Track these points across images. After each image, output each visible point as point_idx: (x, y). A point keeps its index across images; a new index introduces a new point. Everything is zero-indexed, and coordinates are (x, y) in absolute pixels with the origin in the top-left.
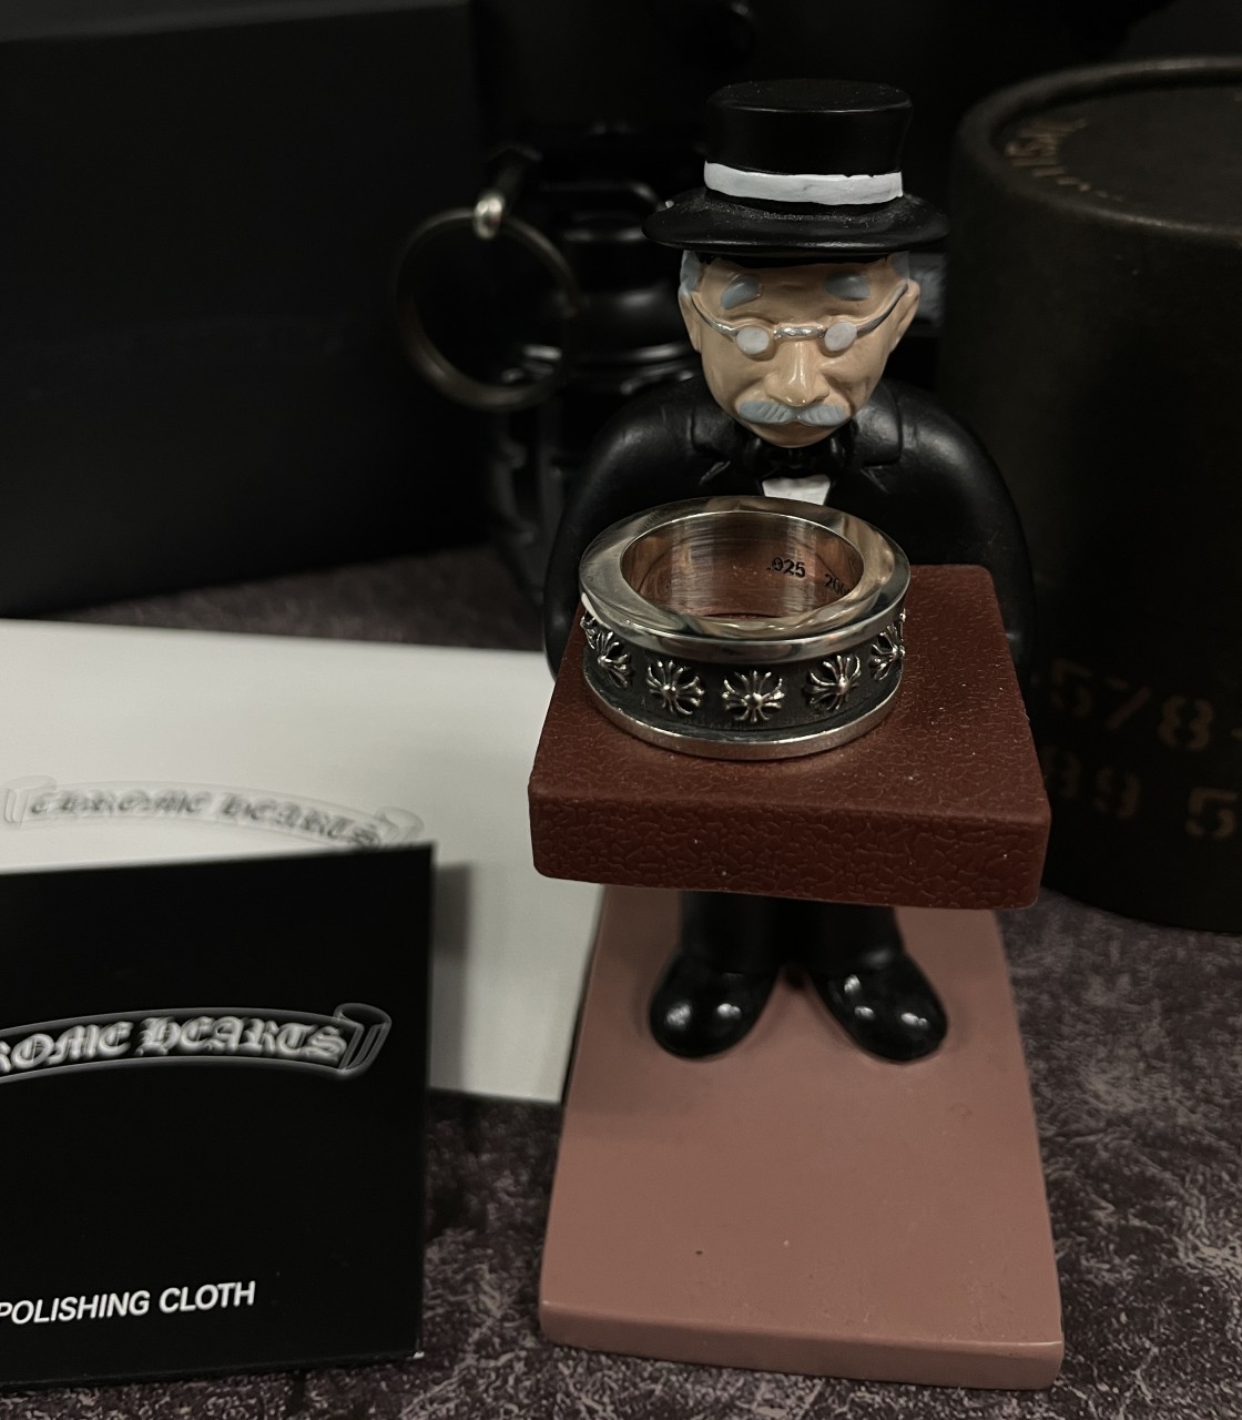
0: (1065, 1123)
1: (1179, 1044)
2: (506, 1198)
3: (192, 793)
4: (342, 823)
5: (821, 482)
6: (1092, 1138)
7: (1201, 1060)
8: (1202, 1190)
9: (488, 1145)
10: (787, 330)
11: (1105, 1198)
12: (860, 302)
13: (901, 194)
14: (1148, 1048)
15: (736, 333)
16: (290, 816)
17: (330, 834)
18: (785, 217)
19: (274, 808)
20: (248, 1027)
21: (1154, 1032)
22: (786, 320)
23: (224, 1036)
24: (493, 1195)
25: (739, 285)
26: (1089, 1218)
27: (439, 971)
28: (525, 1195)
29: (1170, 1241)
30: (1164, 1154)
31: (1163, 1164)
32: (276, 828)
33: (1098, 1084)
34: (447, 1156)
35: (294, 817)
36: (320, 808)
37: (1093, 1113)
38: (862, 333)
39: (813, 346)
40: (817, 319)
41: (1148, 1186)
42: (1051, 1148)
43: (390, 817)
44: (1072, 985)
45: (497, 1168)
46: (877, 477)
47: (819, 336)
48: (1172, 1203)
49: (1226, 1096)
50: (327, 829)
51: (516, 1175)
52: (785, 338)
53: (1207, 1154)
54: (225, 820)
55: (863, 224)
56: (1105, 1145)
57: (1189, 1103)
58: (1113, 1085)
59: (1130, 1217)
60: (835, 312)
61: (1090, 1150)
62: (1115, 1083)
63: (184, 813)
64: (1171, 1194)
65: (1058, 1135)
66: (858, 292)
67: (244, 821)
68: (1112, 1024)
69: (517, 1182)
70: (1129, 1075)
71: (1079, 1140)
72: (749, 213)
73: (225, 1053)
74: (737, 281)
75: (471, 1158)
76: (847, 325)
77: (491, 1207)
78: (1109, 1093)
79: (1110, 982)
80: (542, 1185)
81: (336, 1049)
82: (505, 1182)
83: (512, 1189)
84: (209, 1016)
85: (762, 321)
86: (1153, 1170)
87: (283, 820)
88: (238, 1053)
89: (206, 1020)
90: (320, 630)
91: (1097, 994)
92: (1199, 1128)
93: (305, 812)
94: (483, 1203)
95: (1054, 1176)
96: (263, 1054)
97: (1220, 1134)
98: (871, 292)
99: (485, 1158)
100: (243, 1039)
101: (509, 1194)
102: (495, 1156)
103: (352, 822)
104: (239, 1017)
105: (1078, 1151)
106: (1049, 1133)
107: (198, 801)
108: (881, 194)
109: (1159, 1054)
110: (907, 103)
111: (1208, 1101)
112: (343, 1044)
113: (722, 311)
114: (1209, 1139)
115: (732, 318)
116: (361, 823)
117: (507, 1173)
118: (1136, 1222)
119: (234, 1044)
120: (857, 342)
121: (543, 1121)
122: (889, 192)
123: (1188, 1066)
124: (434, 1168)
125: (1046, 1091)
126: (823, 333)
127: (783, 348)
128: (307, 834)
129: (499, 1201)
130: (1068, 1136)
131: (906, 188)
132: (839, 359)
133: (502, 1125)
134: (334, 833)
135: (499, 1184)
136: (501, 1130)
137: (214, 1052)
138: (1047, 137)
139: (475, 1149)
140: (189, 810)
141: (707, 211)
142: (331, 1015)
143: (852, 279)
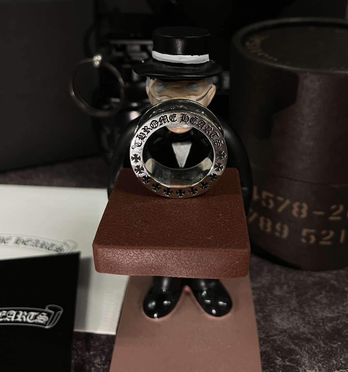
0: (267, 333)
1: (301, 306)
2: (97, 366)
3: (6, 237)
4: (53, 245)
5: (189, 143)
6: (275, 337)
7: (307, 311)
8: (307, 352)
9: (93, 349)
11: (278, 356)
12: (197, 92)
13: (208, 60)
14: (292, 308)
15: (161, 101)
16: (37, 244)
17: (48, 249)
18: (174, 67)
19: (32, 241)
20: (18, 313)
21: (294, 303)
23: (10, 317)
24: (93, 364)
25: (162, 86)
26: (274, 363)
27: (80, 292)
28: (104, 365)
29: (298, 369)
30: (296, 341)
31: (296, 344)
32: (32, 247)
33: (277, 320)
34: (80, 353)
35: (38, 244)
36: (46, 241)
37: (276, 329)
38: (198, 100)
40: (184, 96)
41: (291, 352)
42: (262, 341)
43: (67, 243)
44: (270, 289)
45: (95, 356)
48: (298, 357)
49: (314, 322)
50: (48, 247)
51: (101, 358)
53: (309, 340)
54: (16, 245)
55: (197, 70)
56: (279, 339)
57: (304, 325)
58: (282, 320)
59: (286, 362)
60: (189, 95)
61: (274, 341)
62: (282, 319)
63: (3, 244)
64: (298, 354)
65: (266, 337)
66: (196, 89)
67: (22, 245)
68: (282, 300)
69: (101, 361)
70: (286, 317)
71: (271, 338)
72: (164, 66)
73: (10, 322)
74: (161, 86)
75: (87, 353)
77: (93, 369)
78: (281, 322)
79: (281, 287)
80: (108, 361)
81: (45, 320)
82: (98, 361)
83: (100, 363)
84: (5, 310)
85: (168, 97)
86: (293, 346)
87: (34, 244)
88: (14, 322)
89: (5, 312)
90: (49, 184)
91: (277, 292)
92: (306, 332)
93: (41, 242)
94: (91, 368)
95: (264, 350)
96: (22, 322)
97: (312, 334)
98: (200, 89)
99: (92, 353)
100: (16, 317)
101: (98, 365)
102: (95, 352)
103: (55, 244)
104: (15, 310)
105: (271, 342)
106: (263, 336)
107: (8, 239)
108: (202, 61)
109: (295, 310)
110: (209, 35)
111: (309, 324)
112: (47, 318)
113: (157, 94)
114: (309, 336)
115: (160, 96)
116: (59, 245)
117: (98, 358)
118: (288, 363)
119: (13, 319)
121: (110, 340)
122: (204, 60)
123: (303, 313)
124: (76, 357)
125: (262, 323)
128: (41, 249)
129: (95, 367)
130: (268, 337)
133: (98, 342)
134: (50, 248)
135: (95, 361)
136: (97, 344)
137: (7, 322)
138: (257, 40)
139: (88, 350)
140: (5, 242)
141: (152, 65)
142: (45, 309)
143: (194, 85)
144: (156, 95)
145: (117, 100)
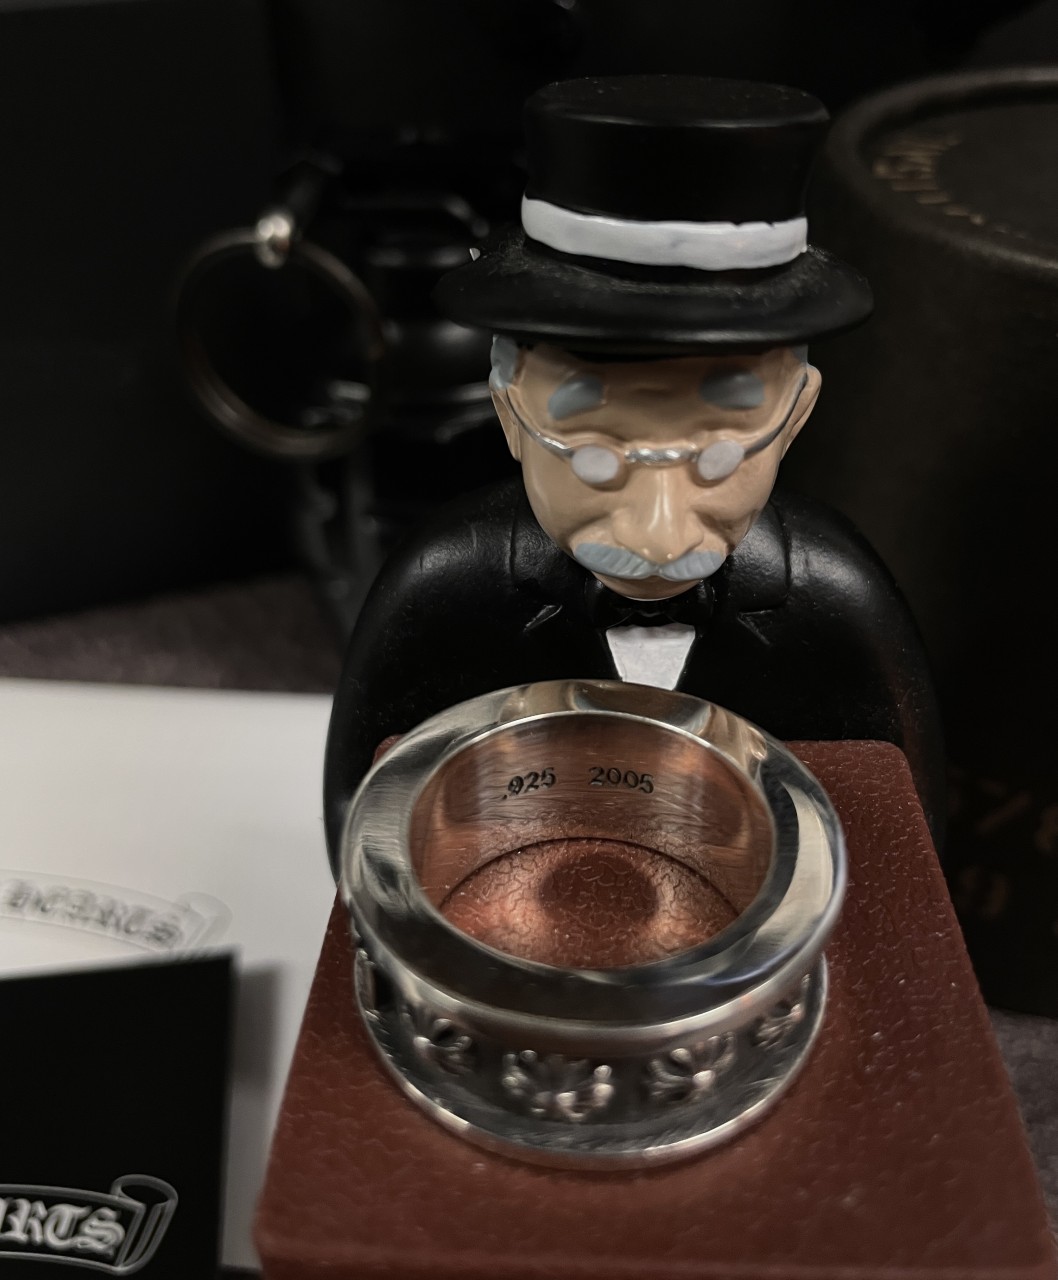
5: (683, 631)
10: (645, 452)
12: (751, 412)
13: (804, 249)
15: (570, 454)
22: (644, 436)
25: (576, 386)
38: (751, 452)
39: (681, 473)
40: (688, 435)
46: (757, 625)
47: (690, 461)
52: (640, 462)
60: (714, 426)
66: (749, 398)
72: (589, 279)
74: (570, 381)
76: (729, 444)
85: (607, 437)
110: (822, 114)
115: (565, 432)
120: (745, 465)
122: (790, 247)
126: (697, 454)
127: (639, 477)
131: (811, 238)
132: (718, 490)
138: (918, 156)
141: (525, 274)
142: (108, 1192)
143: (740, 379)
144: (545, 427)
145: (355, 392)
